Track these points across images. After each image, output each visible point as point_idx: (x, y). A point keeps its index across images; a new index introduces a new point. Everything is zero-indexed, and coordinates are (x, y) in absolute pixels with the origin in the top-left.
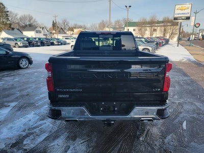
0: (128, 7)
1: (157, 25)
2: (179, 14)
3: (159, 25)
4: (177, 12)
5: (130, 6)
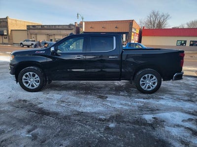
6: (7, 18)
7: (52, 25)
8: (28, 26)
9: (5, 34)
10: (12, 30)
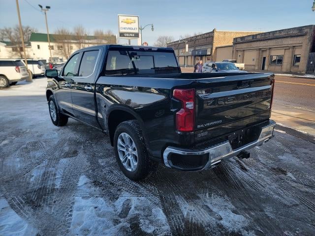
0: (44, 8)
1: (87, 41)
2: (125, 28)
3: (90, 41)
4: (122, 25)
5: (48, 7)
6: (213, 32)
7: (269, 33)
8: (235, 39)
9: (209, 53)
10: (217, 48)
